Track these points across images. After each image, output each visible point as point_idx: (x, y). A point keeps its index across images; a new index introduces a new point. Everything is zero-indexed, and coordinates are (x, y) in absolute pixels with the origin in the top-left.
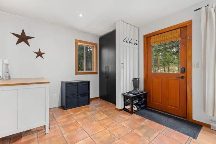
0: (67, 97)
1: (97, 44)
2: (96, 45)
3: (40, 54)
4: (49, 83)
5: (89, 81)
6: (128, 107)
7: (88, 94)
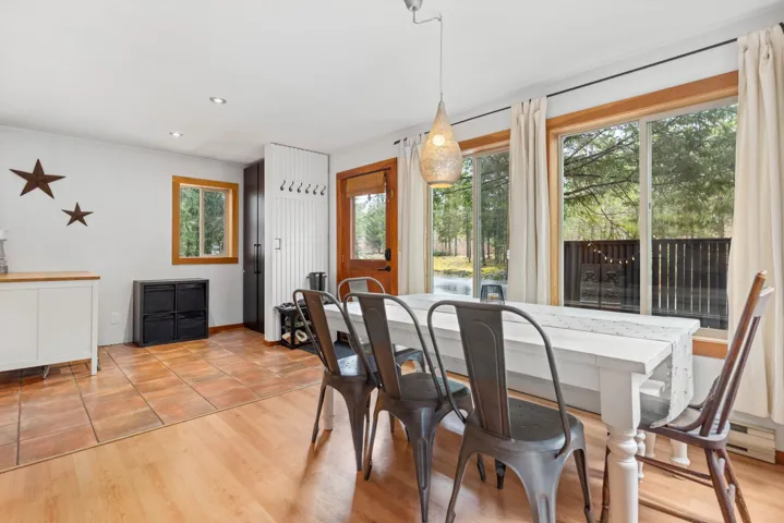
0: (145, 317)
1: (237, 185)
2: (234, 187)
3: (77, 215)
4: (98, 278)
5: (208, 281)
6: (287, 336)
7: (202, 313)
